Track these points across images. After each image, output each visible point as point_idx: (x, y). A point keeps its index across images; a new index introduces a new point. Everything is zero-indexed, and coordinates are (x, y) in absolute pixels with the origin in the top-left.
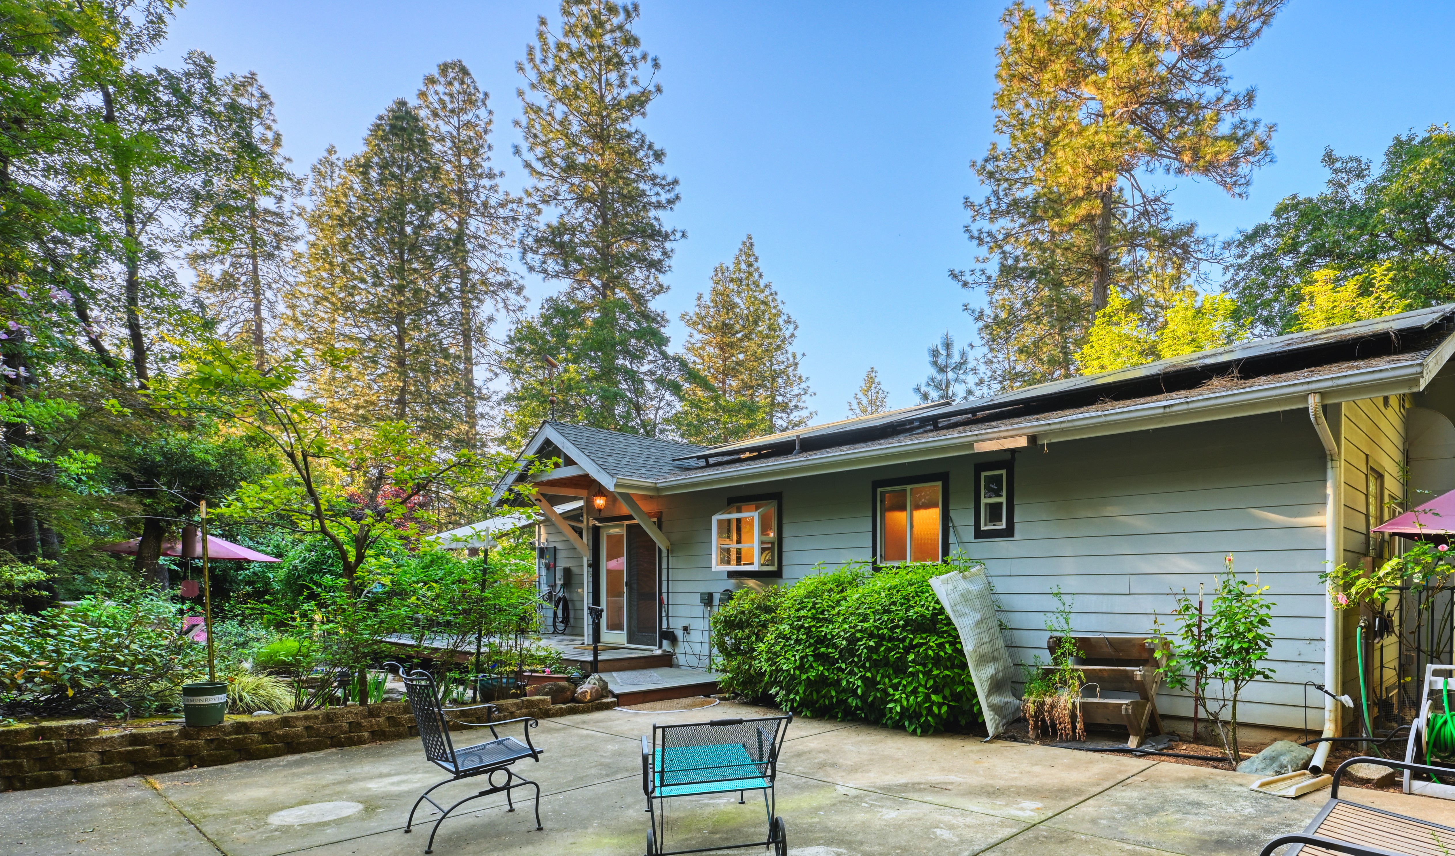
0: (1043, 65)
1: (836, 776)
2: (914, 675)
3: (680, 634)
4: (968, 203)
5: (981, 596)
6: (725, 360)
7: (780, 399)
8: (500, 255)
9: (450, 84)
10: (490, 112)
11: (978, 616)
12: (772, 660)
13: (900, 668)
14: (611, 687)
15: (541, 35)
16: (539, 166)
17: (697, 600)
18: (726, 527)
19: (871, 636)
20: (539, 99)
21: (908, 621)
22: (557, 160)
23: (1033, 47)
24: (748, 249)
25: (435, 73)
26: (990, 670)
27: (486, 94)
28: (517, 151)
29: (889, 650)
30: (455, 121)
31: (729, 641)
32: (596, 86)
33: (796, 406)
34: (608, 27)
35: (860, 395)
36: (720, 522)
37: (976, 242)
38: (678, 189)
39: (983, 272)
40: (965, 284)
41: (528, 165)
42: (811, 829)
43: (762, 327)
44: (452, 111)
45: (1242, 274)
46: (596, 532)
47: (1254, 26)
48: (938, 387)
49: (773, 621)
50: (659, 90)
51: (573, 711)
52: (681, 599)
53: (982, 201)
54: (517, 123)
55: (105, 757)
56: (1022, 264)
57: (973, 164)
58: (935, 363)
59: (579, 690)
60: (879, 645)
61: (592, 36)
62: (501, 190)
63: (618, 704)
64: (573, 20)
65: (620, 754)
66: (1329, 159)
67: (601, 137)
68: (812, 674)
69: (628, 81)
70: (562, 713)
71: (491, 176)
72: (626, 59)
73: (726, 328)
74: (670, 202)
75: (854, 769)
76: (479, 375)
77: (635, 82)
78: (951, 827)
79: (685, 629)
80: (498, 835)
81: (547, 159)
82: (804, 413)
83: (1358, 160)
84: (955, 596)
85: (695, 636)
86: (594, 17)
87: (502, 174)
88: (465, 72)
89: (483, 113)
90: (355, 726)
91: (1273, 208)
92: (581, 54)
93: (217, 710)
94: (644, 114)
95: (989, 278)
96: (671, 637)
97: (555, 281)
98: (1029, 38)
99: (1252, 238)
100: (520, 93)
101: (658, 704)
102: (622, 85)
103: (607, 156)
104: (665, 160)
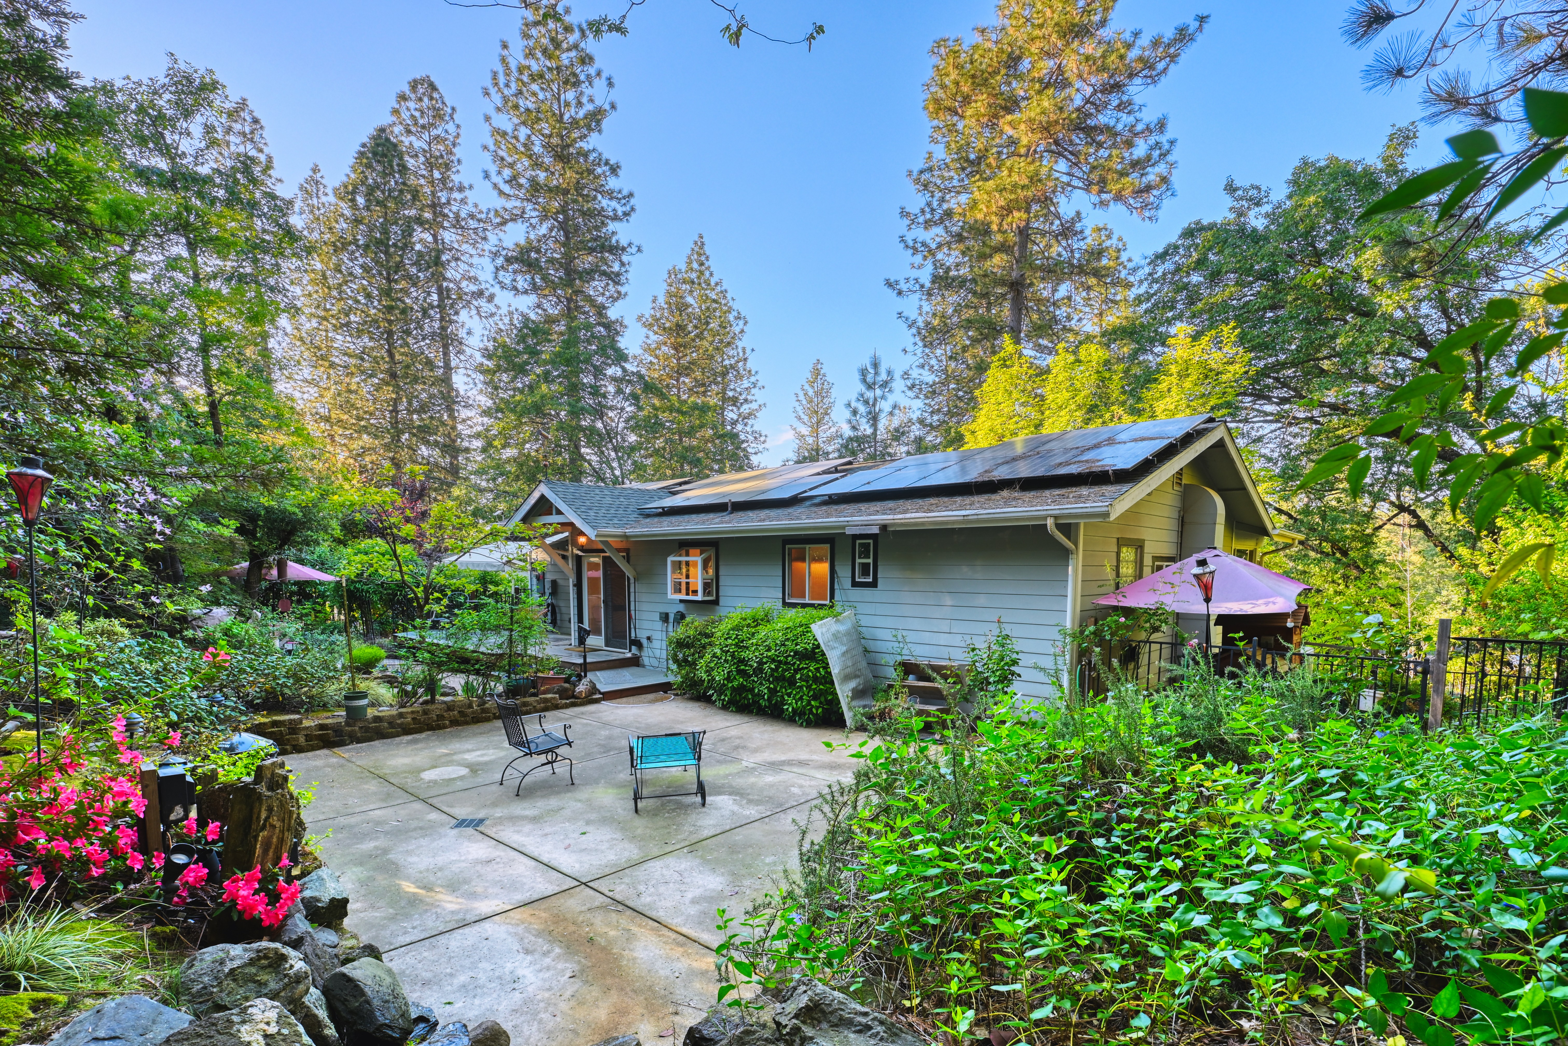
0: (967, 100)
1: (744, 755)
2: (801, 687)
3: (645, 642)
4: (904, 214)
5: (848, 633)
6: (679, 359)
7: (731, 394)
8: (471, 265)
9: (420, 100)
10: (458, 126)
11: (844, 648)
12: (709, 671)
13: (792, 682)
14: (599, 686)
15: (503, 60)
16: (506, 189)
17: (657, 617)
18: (678, 565)
19: (773, 660)
20: (505, 122)
21: (796, 653)
22: (522, 181)
23: (957, 84)
24: (699, 249)
25: (406, 89)
26: (853, 684)
27: (453, 109)
28: (487, 176)
29: (784, 670)
30: (426, 136)
31: (681, 656)
32: (556, 106)
33: (746, 400)
34: (565, 46)
35: (807, 387)
36: (673, 562)
37: (910, 251)
38: (633, 201)
39: (916, 280)
40: (900, 293)
41: (495, 186)
42: (723, 786)
43: (713, 325)
44: (423, 127)
45: (1156, 287)
46: (578, 560)
47: (1161, 66)
48: (866, 402)
49: (710, 644)
50: (613, 107)
51: (574, 705)
52: (645, 616)
53: (917, 211)
54: (485, 148)
55: (308, 738)
56: (953, 273)
57: (910, 173)
58: (864, 381)
59: (578, 690)
60: (777, 667)
61: (550, 57)
62: (470, 202)
63: (604, 699)
64: (531, 43)
65: (610, 738)
66: (1231, 188)
67: (562, 155)
68: (735, 683)
69: (584, 100)
70: (566, 706)
71: (461, 189)
72: (582, 77)
73: (680, 328)
74: (626, 214)
75: (756, 750)
76: (459, 381)
77: (591, 100)
78: (801, 786)
79: (649, 638)
80: (551, 787)
81: (513, 181)
82: (754, 406)
83: (1258, 188)
84: (829, 636)
85: (656, 644)
86: (552, 40)
87: (471, 187)
88: (433, 87)
89: (451, 127)
90: (440, 717)
91: (1179, 232)
92: (541, 76)
93: (363, 708)
94: (600, 131)
95: (922, 286)
96: (638, 644)
97: (525, 297)
98: (954, 75)
99: (1162, 257)
100: (487, 119)
101: (631, 699)
102: (580, 104)
103: (568, 175)
104: (621, 173)
